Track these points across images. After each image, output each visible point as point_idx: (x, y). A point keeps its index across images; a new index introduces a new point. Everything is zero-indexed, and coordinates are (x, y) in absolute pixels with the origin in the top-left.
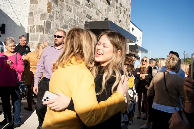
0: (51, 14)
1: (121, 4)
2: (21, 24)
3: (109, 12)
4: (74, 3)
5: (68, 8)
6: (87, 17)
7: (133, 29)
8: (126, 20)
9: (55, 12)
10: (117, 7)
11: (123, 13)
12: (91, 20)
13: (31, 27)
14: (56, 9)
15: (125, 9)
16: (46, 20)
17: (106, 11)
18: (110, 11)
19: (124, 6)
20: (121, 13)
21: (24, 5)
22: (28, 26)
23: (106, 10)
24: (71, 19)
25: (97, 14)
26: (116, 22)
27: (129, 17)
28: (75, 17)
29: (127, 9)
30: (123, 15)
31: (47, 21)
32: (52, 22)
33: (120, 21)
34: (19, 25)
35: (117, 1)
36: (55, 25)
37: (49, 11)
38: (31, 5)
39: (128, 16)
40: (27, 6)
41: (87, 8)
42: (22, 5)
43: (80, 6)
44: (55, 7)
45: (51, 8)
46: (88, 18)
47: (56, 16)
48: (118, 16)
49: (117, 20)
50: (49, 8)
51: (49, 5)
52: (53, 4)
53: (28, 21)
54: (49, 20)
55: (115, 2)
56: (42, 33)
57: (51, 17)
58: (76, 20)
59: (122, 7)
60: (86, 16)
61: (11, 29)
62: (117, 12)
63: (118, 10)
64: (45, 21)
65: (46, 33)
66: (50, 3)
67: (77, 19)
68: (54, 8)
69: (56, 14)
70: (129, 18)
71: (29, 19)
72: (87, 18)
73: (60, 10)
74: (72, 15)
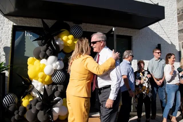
2: (171, 42)
13: (182, 43)
21: (173, 24)
22: (180, 42)
34: (170, 43)
38: (179, 23)
40: (175, 25)
42: (171, 25)
53: (179, 38)
61: (165, 48)
71: (179, 36)
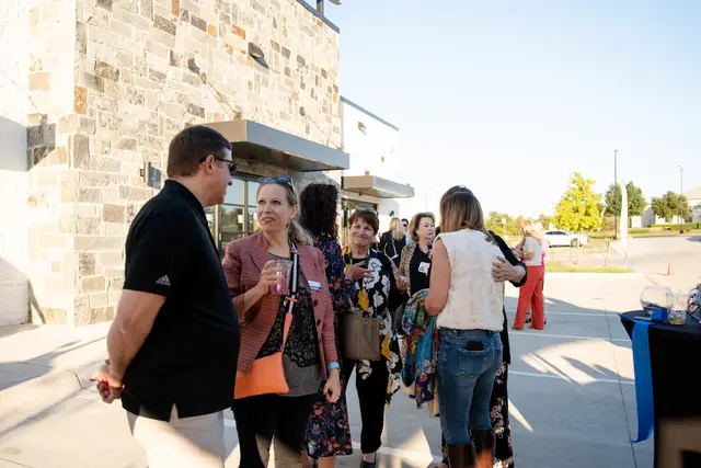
0: (87, 116)
1: (301, 60)
3: (262, 88)
4: (147, 78)
5: (130, 96)
6: (188, 111)
7: (361, 125)
8: (325, 102)
9: (98, 111)
10: (287, 71)
11: (310, 85)
12: (203, 117)
13: (35, 151)
14: (99, 103)
15: (317, 71)
16: (73, 134)
17: (250, 88)
18: (266, 83)
19: (315, 64)
20: (303, 86)
22: (29, 148)
23: (250, 83)
24: (142, 124)
25: (221, 98)
26: (287, 112)
27: (334, 92)
28: (154, 116)
29: (324, 73)
30: (313, 91)
31: (77, 136)
32: (90, 137)
33: (302, 109)
35: (287, 53)
36: (100, 143)
37: (79, 109)
38: (31, 93)
39: (330, 90)
41: (190, 86)
43: (167, 85)
44: (97, 98)
45: (84, 101)
46: (193, 113)
47: (100, 121)
48: (295, 95)
49: (290, 108)
50: (80, 103)
51: (80, 95)
52: (91, 91)
54: (82, 133)
55: (282, 58)
56: (66, 165)
57: (84, 123)
58: (158, 123)
59: (307, 67)
60: (185, 109)
62: (291, 84)
63: (291, 79)
64: (70, 137)
65: (76, 166)
66: (80, 88)
67: (162, 119)
68: (93, 99)
69: (100, 115)
70: (335, 96)
72: (190, 115)
73: (108, 103)
74: (143, 113)
